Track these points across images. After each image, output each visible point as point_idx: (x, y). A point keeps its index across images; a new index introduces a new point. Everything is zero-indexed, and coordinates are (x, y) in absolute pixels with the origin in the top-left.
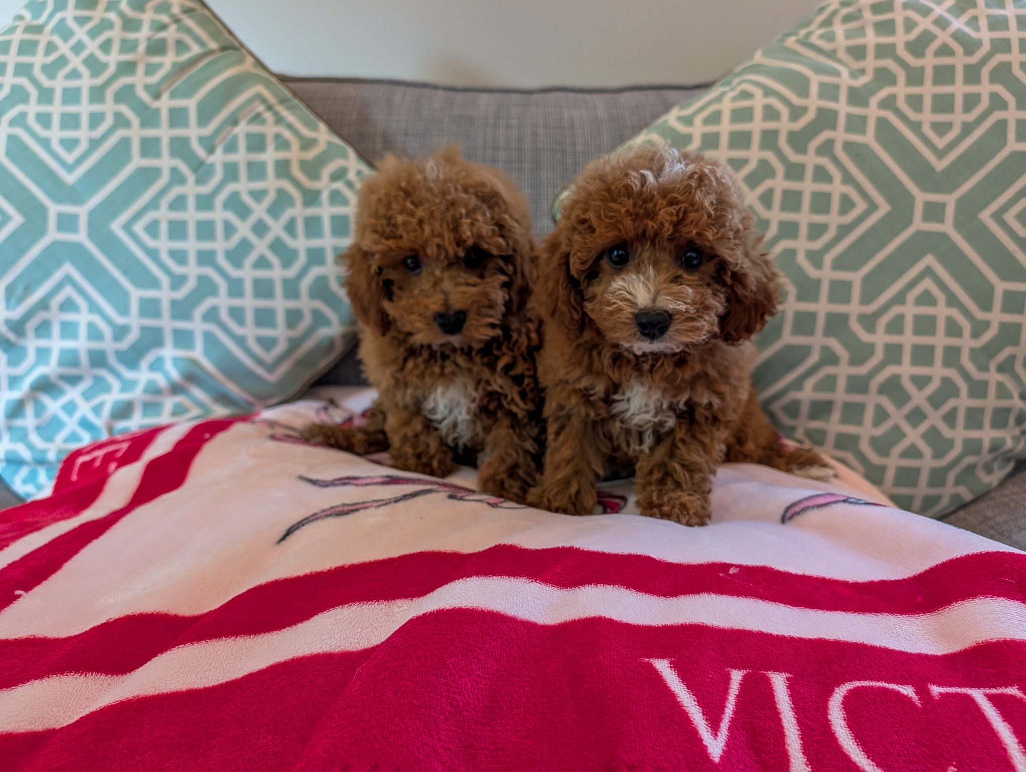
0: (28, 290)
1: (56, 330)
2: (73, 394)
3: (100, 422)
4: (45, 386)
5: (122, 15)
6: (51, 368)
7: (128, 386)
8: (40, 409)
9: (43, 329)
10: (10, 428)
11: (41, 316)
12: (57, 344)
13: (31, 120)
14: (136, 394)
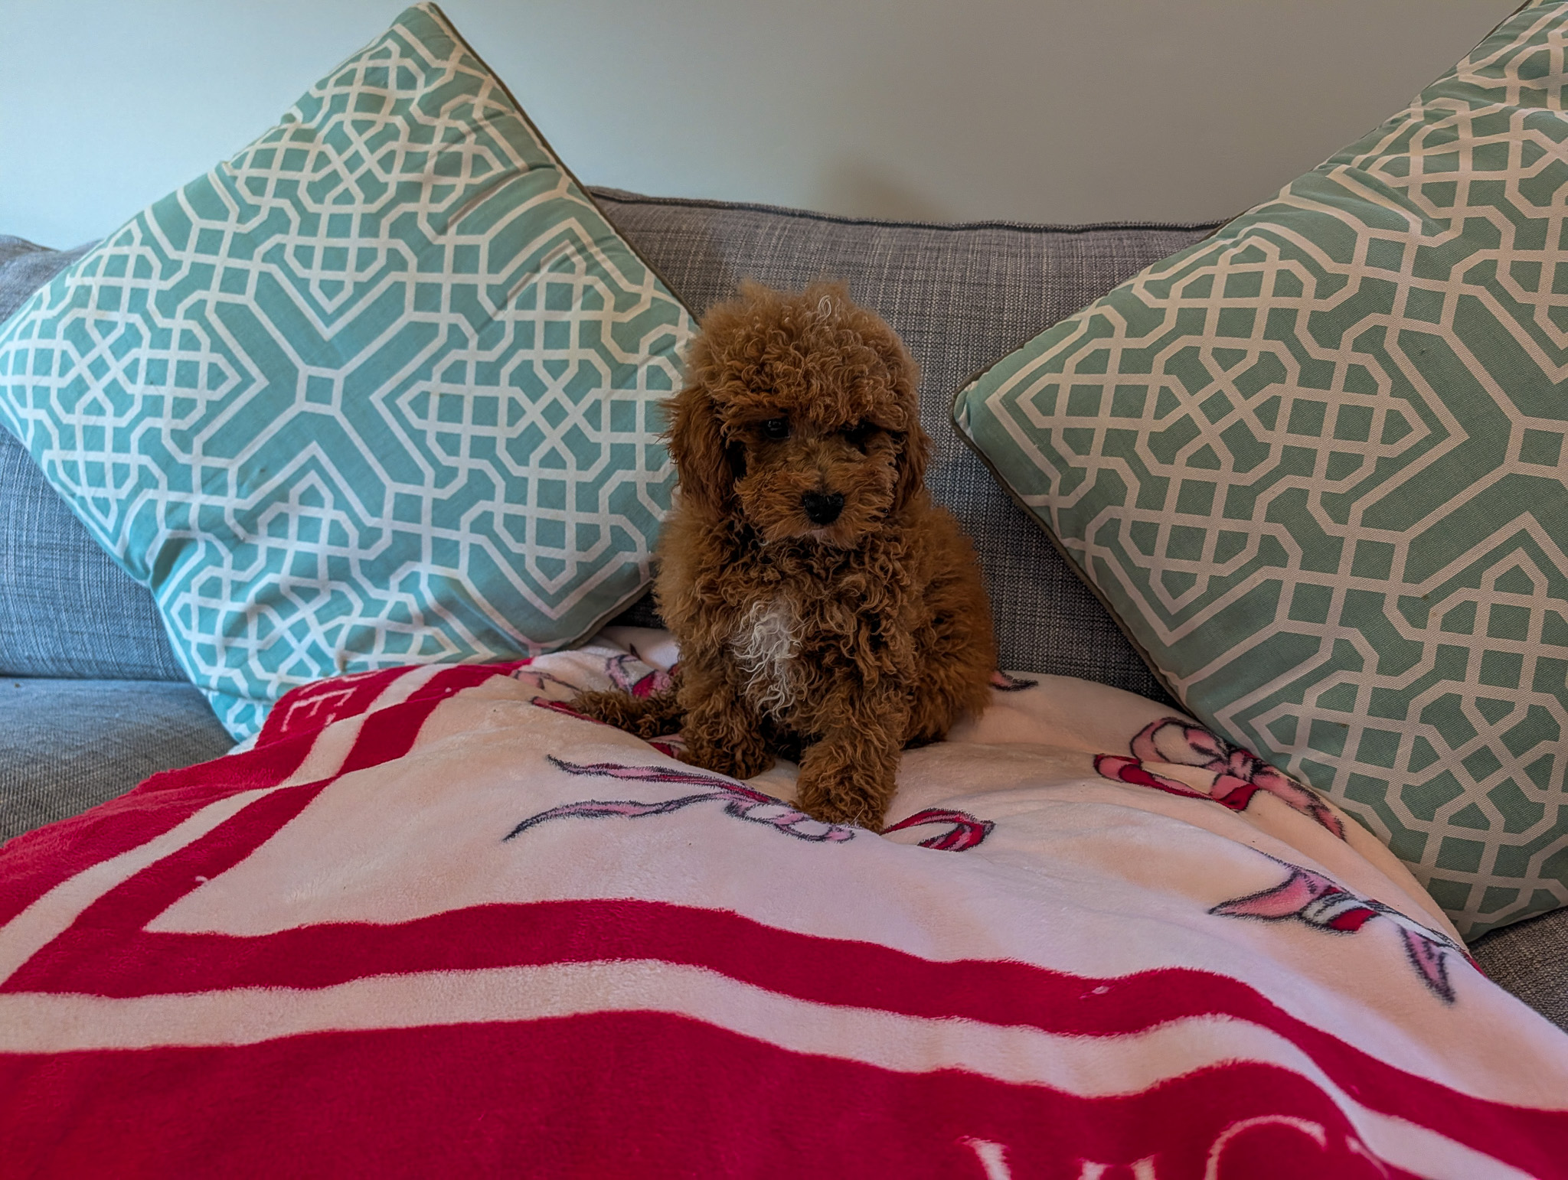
0: (266, 473)
1: (293, 528)
2: (306, 612)
3: (332, 653)
4: (273, 599)
5: (410, 120)
6: (281, 577)
7: (372, 607)
8: (265, 628)
9: (278, 527)
10: (227, 649)
11: (279, 507)
12: (293, 546)
13: (289, 256)
14: (380, 620)
